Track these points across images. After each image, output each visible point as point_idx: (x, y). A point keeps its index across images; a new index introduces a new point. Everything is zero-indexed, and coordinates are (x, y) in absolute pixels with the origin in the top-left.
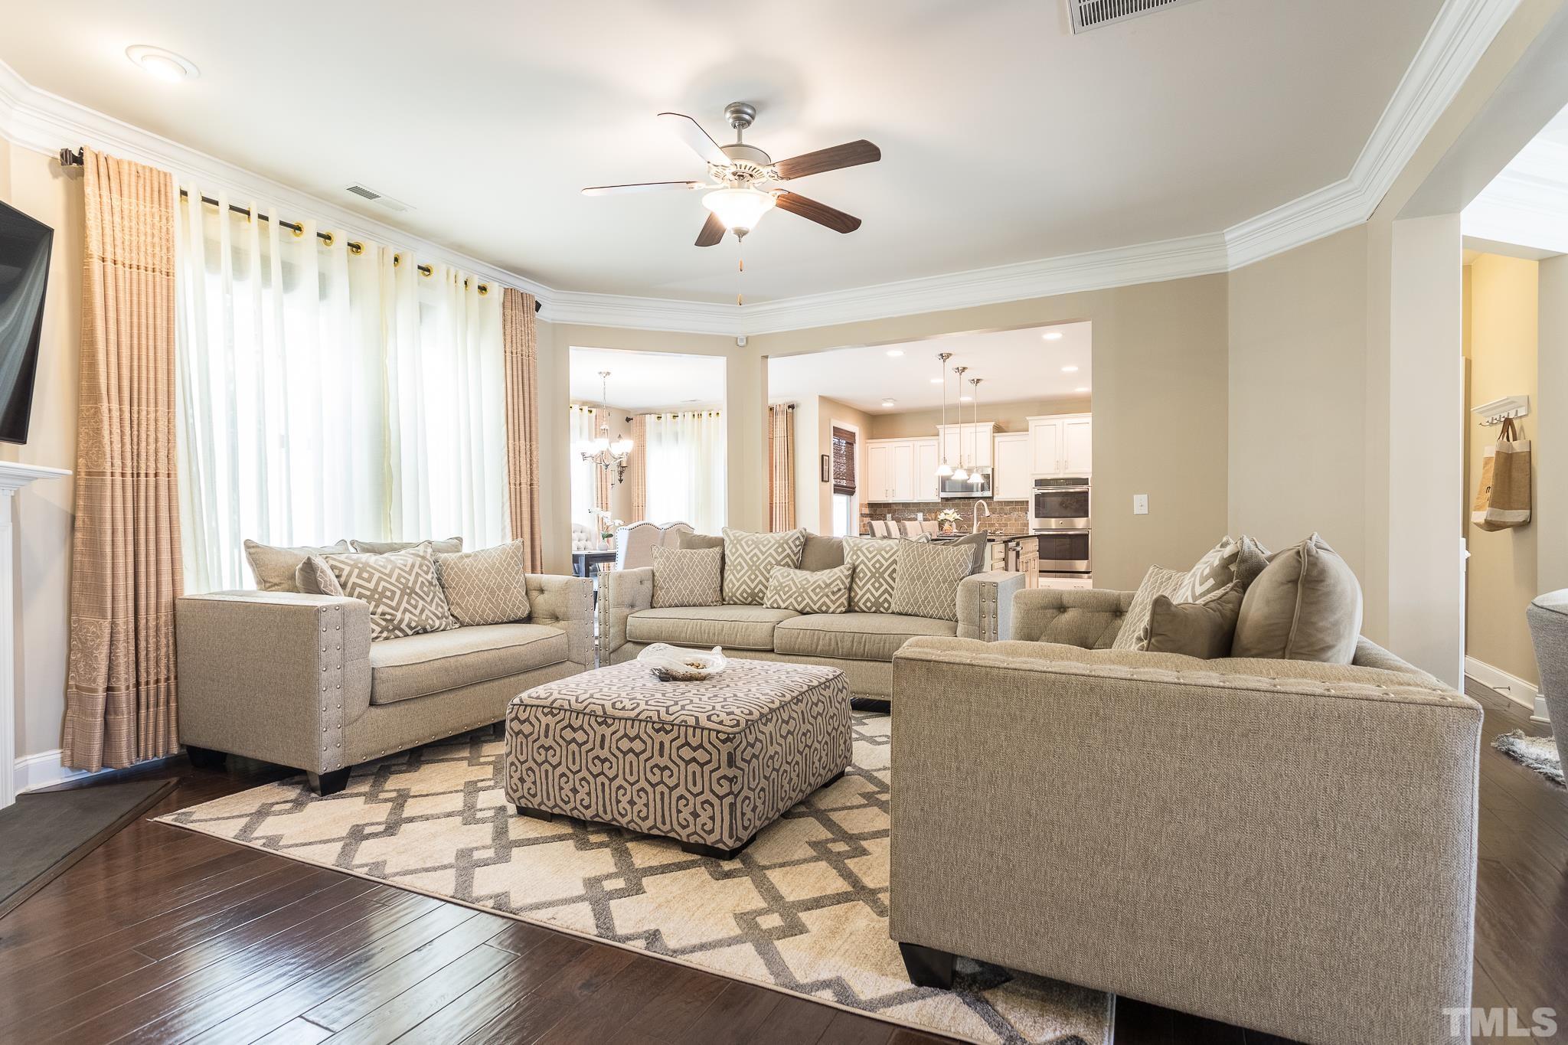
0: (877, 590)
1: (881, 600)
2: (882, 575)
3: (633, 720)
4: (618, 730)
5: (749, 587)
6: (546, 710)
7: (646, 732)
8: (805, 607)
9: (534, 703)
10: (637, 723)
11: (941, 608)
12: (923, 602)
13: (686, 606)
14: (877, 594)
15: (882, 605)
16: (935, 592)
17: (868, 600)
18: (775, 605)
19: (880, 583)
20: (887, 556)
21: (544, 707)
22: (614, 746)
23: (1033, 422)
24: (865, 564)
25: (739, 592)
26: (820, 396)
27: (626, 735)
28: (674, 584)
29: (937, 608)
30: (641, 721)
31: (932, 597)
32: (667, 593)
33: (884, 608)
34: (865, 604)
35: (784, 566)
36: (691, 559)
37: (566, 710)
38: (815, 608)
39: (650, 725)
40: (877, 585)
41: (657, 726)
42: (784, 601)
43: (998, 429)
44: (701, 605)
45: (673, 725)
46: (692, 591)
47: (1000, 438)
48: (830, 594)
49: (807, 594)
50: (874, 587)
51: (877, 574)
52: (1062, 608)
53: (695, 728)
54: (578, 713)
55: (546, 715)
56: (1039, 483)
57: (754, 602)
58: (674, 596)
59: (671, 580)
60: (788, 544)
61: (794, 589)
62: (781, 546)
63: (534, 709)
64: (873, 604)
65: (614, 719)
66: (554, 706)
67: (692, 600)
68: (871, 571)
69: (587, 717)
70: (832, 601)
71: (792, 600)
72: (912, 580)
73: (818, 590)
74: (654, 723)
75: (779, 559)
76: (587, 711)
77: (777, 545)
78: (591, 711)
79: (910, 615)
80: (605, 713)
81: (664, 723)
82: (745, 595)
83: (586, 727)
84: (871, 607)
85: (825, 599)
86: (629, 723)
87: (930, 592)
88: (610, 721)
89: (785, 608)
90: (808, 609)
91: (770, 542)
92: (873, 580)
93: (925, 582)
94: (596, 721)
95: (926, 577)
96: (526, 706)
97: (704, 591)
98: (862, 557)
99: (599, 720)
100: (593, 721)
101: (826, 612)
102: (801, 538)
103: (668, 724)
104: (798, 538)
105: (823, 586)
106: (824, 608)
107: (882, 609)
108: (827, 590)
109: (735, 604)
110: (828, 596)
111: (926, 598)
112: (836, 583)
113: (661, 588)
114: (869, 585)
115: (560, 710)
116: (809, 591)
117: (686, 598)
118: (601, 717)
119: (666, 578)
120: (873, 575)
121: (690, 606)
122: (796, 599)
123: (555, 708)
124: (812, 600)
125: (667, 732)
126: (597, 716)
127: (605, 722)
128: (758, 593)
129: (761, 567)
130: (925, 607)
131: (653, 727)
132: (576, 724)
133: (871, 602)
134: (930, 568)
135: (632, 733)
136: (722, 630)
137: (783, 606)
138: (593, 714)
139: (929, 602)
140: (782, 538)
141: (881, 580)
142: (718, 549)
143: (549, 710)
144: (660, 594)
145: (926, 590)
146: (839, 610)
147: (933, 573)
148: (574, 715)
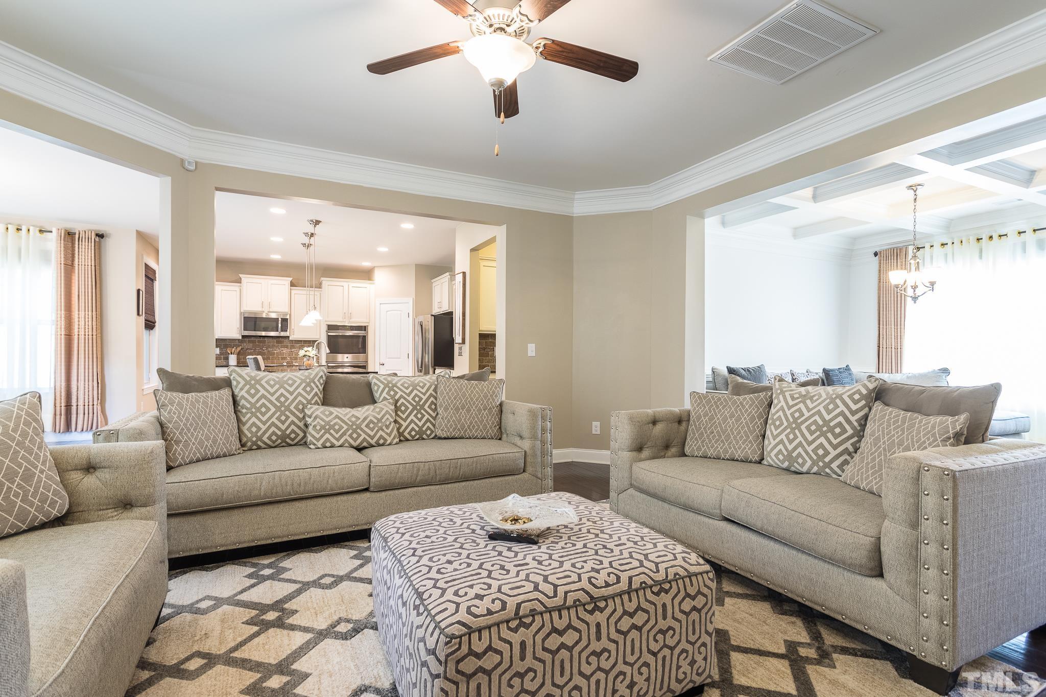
0: (420, 420)
1: (424, 429)
2: (422, 407)
3: (629, 593)
4: (615, 610)
5: (279, 429)
6: (513, 624)
7: (647, 600)
8: (362, 443)
9: (490, 622)
10: (634, 595)
11: (485, 430)
12: (469, 427)
13: (209, 459)
14: (420, 424)
15: (425, 432)
16: (478, 418)
17: (413, 429)
18: (328, 444)
19: (422, 414)
20: (424, 391)
21: (508, 622)
22: (612, 629)
23: (326, 282)
24: (405, 399)
25: (267, 435)
26: (137, 231)
27: (625, 613)
28: (192, 435)
29: (481, 431)
30: (637, 591)
31: (476, 422)
32: (186, 445)
33: (427, 435)
34: (409, 433)
35: (315, 404)
36: (205, 403)
37: (541, 614)
38: (373, 442)
39: (648, 591)
40: (419, 416)
41: (655, 589)
42: (338, 440)
43: (292, 284)
44: (225, 456)
45: (670, 582)
46: (215, 441)
47: (296, 291)
48: (384, 428)
49: (362, 430)
50: (417, 418)
51: (418, 407)
52: (654, 422)
53: (690, 577)
54: (560, 611)
55: (515, 630)
56: (330, 328)
57: (284, 444)
58: (194, 451)
59: (189, 430)
60: (314, 383)
61: (345, 427)
62: (308, 385)
63: (494, 630)
64: (417, 433)
65: (606, 600)
66: (521, 614)
67: (216, 450)
68: (412, 404)
69: (573, 611)
70: (387, 434)
71: (346, 437)
72: (457, 409)
73: (371, 425)
74: (651, 587)
75: (309, 398)
76: (570, 602)
77: (304, 385)
78: (575, 601)
79: (456, 438)
80: (591, 597)
81: (660, 583)
82: (274, 438)
83: (576, 623)
84: (415, 435)
85: (381, 433)
86: (626, 597)
87: (474, 418)
88: (602, 604)
89: (340, 446)
90: (365, 444)
91: (296, 382)
92: (415, 412)
93: (468, 410)
94: (585, 610)
95: (469, 407)
96: (480, 631)
97: (227, 438)
98: (400, 393)
99: (589, 607)
100: (582, 613)
101: (383, 445)
102: (324, 376)
103: (665, 583)
104: (322, 377)
105: (376, 421)
106: (381, 442)
107: (425, 436)
108: (380, 425)
109: (259, 448)
110: (383, 430)
111: (471, 423)
112: (385, 418)
113: (178, 442)
114: (412, 417)
115: (533, 616)
116: (363, 426)
117: (209, 450)
118: (588, 603)
119: (183, 429)
120: (414, 408)
121: (212, 458)
122: (351, 436)
123: (526, 616)
124: (369, 436)
125: (667, 592)
126: (584, 605)
127: (596, 608)
128: (290, 433)
129: (292, 408)
130: (471, 431)
131: (653, 592)
132: (560, 624)
133: (415, 431)
134: (472, 399)
135: (632, 607)
136: (310, 479)
137: (337, 443)
138: (577, 603)
139: (474, 427)
140: (307, 377)
141: (422, 411)
142: (226, 392)
143: (517, 622)
144: (178, 449)
145: (470, 417)
146: (395, 442)
147: (474, 403)
148: (555, 615)
